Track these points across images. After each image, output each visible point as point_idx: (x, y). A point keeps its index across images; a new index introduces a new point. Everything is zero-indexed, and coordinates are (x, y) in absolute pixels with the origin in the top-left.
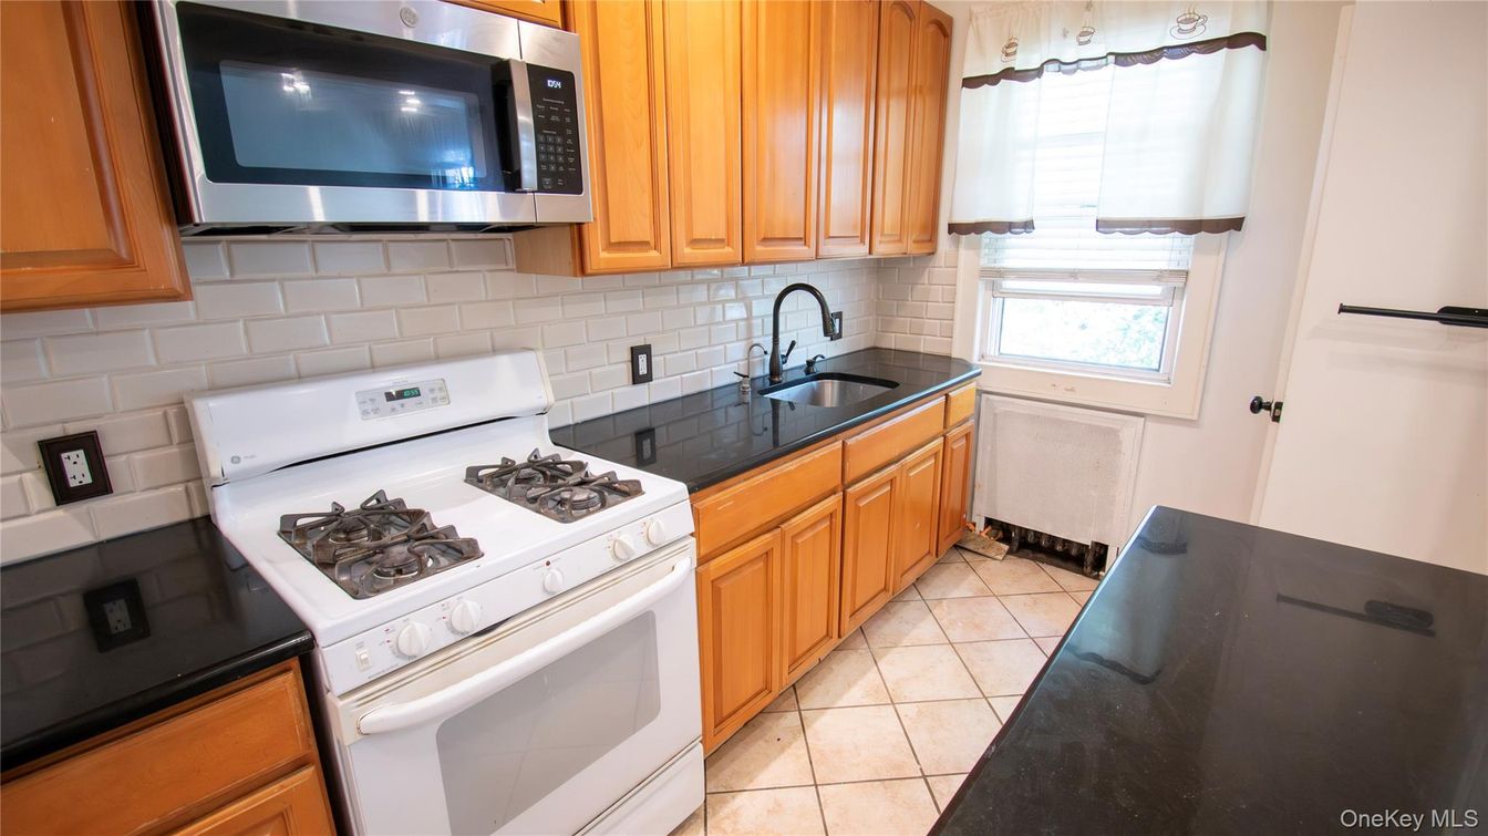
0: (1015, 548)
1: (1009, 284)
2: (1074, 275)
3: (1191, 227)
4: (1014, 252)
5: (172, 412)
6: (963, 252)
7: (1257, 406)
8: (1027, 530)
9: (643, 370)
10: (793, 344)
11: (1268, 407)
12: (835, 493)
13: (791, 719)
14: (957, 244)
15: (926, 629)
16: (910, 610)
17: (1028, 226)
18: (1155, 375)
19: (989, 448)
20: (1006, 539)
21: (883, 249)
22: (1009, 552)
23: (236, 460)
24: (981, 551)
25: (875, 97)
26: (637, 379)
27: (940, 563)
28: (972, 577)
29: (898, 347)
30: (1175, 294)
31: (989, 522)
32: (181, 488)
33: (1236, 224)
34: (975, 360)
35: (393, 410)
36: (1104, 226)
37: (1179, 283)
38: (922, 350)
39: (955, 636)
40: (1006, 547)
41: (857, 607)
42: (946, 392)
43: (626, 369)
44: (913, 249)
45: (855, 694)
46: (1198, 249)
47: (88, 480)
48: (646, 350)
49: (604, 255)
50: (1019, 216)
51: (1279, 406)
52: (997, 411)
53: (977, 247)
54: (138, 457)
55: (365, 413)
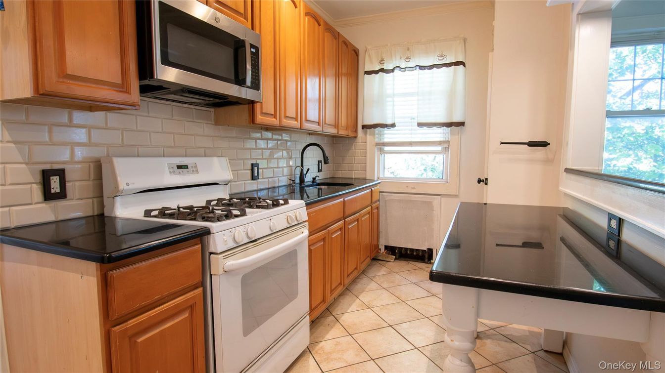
0: (397, 257)
1: (387, 149)
2: (410, 144)
3: (449, 125)
4: (388, 135)
5: (92, 165)
6: (368, 136)
7: (480, 181)
8: (402, 248)
9: (256, 174)
10: (308, 170)
11: (483, 181)
12: (341, 220)
13: (331, 318)
14: (366, 134)
15: (373, 285)
16: (364, 280)
17: (393, 125)
18: (442, 180)
19: (384, 215)
20: (393, 253)
21: (342, 132)
22: (396, 259)
23: (128, 184)
24: (384, 259)
25: (338, 75)
26: (253, 178)
27: (369, 266)
28: (384, 268)
29: (343, 177)
30: (446, 150)
31: (386, 247)
32: (91, 200)
33: (462, 124)
34: (376, 179)
35: (180, 173)
36: (420, 125)
37: (446, 145)
38: (353, 177)
39: (385, 285)
40: (394, 257)
41: (349, 273)
42: (371, 187)
43: (249, 172)
44: (351, 134)
45: (354, 307)
46: (452, 133)
47: (58, 191)
48: (257, 165)
49: (260, 117)
50: (389, 122)
51: (486, 179)
52: (386, 200)
53: (373, 134)
54: (77, 184)
55: (170, 172)
